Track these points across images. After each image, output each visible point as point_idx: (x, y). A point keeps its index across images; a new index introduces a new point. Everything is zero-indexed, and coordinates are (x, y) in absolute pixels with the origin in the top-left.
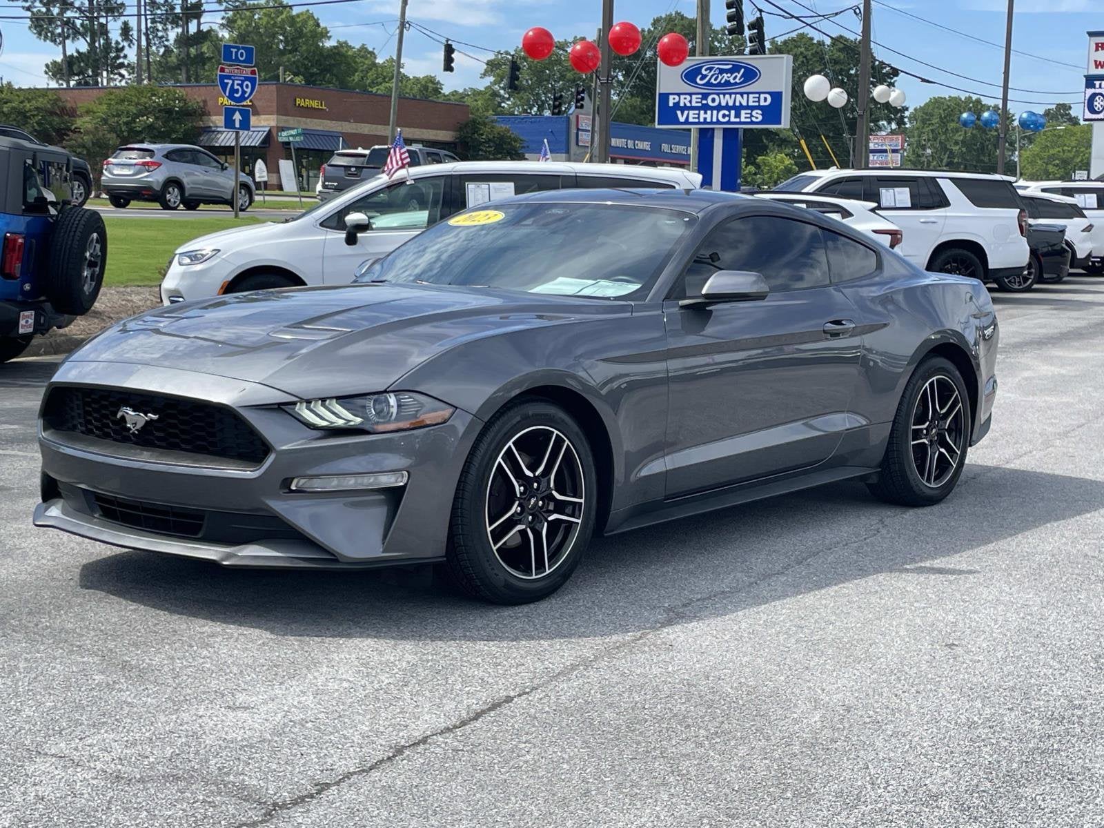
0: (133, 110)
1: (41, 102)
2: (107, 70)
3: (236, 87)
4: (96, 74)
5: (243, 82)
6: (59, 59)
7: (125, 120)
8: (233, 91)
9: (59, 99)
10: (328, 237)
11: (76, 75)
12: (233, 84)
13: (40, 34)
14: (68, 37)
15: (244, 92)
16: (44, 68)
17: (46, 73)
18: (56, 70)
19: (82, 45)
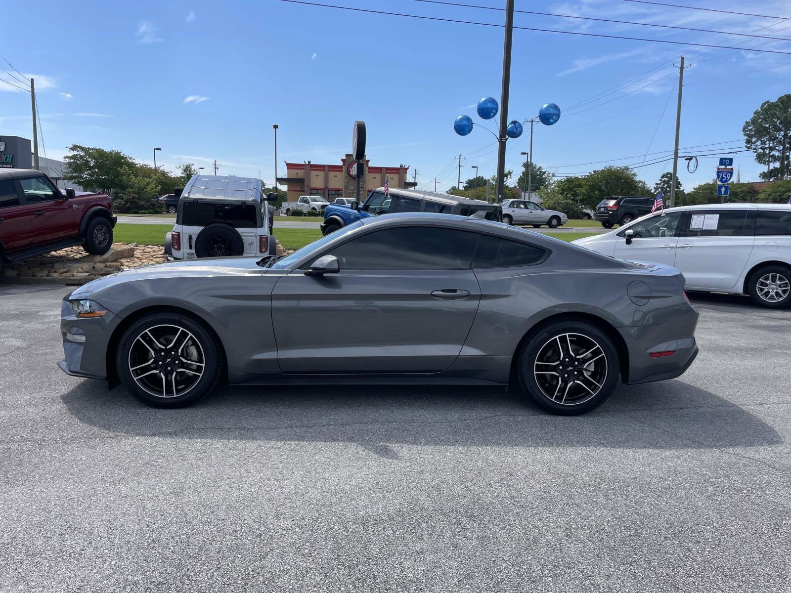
0: (783, 190)
1: (745, 189)
2: (787, 174)
3: (724, 176)
4: (782, 175)
5: (727, 174)
6: (766, 171)
7: (779, 194)
8: (722, 178)
9: (753, 187)
10: (619, 240)
11: (773, 177)
12: (722, 176)
13: (759, 161)
14: (771, 162)
15: (727, 178)
16: (759, 175)
17: (759, 177)
18: (764, 175)
19: (777, 165)
